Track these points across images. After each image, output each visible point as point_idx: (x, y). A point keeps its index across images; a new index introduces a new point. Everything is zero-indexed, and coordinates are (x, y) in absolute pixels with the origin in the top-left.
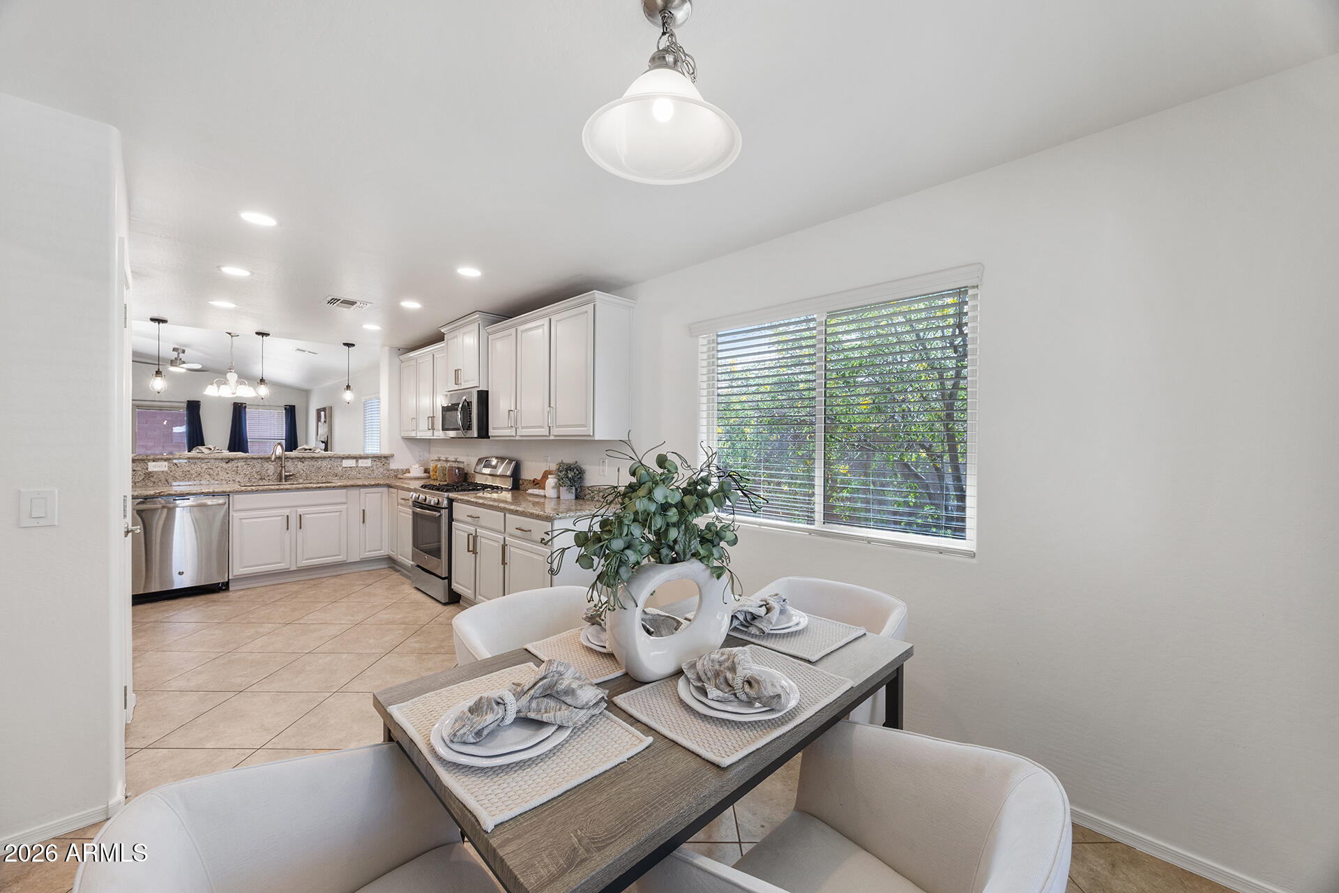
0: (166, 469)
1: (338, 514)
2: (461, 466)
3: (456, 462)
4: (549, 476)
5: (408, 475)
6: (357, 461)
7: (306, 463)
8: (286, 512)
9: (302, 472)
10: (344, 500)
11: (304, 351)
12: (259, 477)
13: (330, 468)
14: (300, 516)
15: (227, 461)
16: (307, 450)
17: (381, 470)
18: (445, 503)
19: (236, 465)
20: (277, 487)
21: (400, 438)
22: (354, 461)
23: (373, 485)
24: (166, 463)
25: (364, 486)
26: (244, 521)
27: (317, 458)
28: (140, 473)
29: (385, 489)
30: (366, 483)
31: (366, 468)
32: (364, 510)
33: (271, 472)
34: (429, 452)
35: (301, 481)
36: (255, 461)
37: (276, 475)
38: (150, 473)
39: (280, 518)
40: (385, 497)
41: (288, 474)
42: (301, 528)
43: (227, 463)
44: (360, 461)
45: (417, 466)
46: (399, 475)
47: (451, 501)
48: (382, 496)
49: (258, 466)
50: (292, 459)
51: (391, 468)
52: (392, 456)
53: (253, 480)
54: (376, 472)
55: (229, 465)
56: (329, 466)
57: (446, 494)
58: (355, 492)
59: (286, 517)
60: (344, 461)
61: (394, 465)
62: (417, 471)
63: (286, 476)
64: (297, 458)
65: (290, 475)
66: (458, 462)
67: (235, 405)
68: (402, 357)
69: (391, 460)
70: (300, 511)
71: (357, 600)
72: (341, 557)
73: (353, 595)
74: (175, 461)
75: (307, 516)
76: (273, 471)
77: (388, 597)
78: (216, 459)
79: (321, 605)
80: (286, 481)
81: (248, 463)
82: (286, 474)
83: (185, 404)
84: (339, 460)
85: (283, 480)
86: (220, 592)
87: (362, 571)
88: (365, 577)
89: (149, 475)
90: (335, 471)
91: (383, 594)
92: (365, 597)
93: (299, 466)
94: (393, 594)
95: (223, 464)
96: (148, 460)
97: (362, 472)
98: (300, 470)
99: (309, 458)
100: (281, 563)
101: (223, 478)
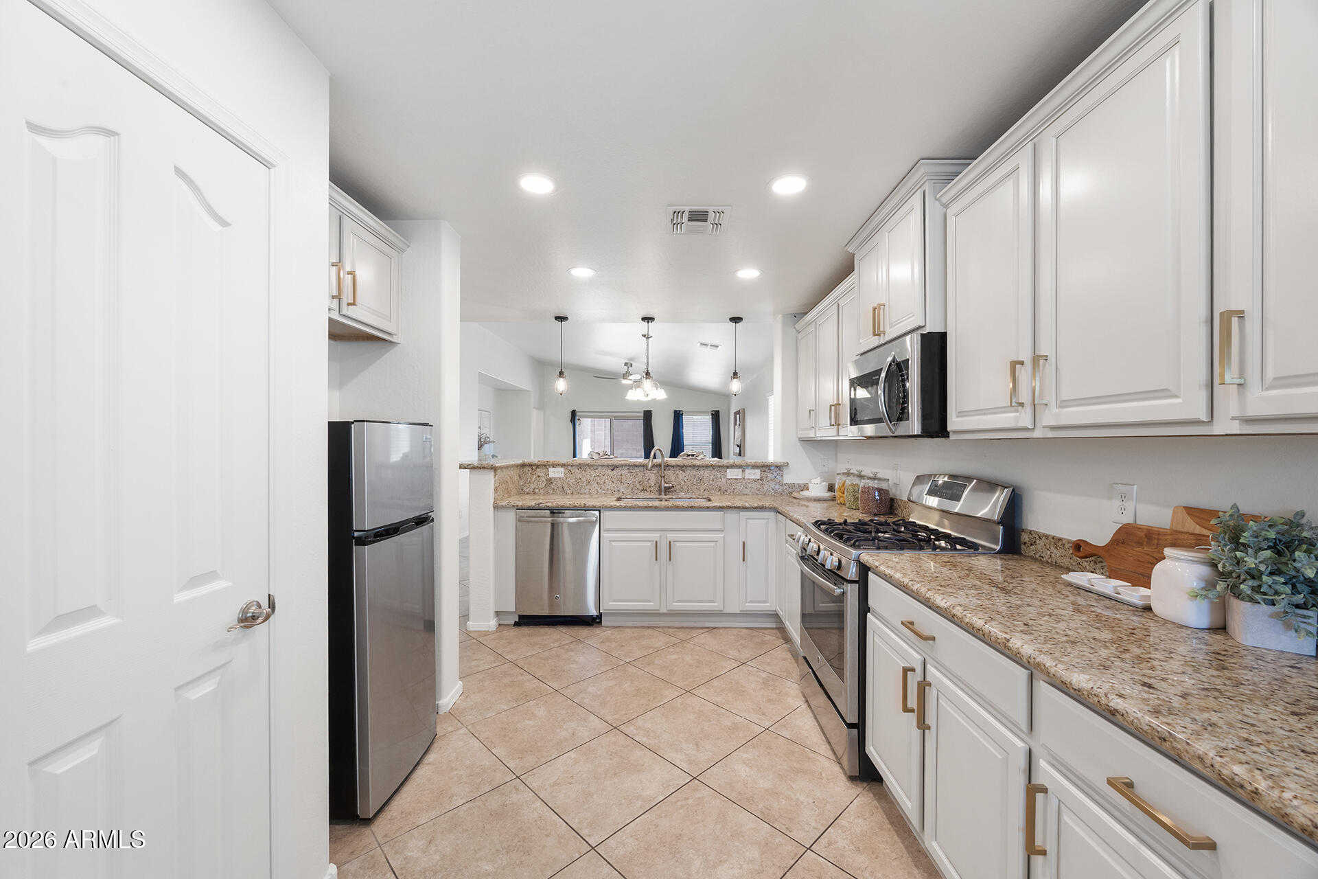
0: (562, 476)
1: (713, 544)
2: (884, 486)
3: (875, 479)
4: (1168, 551)
5: (805, 493)
6: (743, 471)
7: (688, 473)
8: (655, 536)
9: (683, 483)
10: (720, 526)
11: (707, 345)
12: (641, 488)
13: (713, 480)
14: (670, 543)
15: (612, 468)
16: (689, 455)
17: (772, 484)
18: (852, 572)
19: (619, 474)
20: (657, 503)
21: (797, 439)
22: (740, 470)
23: (756, 508)
24: (562, 469)
25: (744, 508)
26: (614, 544)
27: (699, 466)
28: (543, 479)
29: (772, 515)
30: (747, 505)
31: (755, 481)
32: (744, 543)
33: (652, 483)
34: (836, 462)
35: (682, 494)
36: (637, 470)
37: (657, 485)
38: (551, 479)
39: (649, 544)
40: (772, 524)
41: (668, 485)
42: (670, 560)
43: (612, 470)
44: (747, 471)
45: (818, 480)
46: (793, 492)
47: (864, 570)
48: (767, 523)
49: (640, 474)
50: (673, 467)
51: (785, 482)
52: (787, 465)
53: (636, 491)
54: (766, 487)
55: (615, 472)
56: (712, 477)
57: (854, 552)
58: (732, 516)
59: (655, 542)
60: (728, 471)
61: (789, 478)
62: (817, 489)
63: (665, 487)
64: (678, 466)
65: (669, 488)
66: (879, 479)
67: (676, 412)
68: (798, 326)
69: (785, 471)
70: (671, 536)
71: (718, 699)
72: (716, 604)
73: (716, 683)
74: (570, 468)
75: (678, 544)
76: (654, 481)
77: (760, 708)
78: (603, 466)
79: (670, 693)
80: (665, 495)
81: (631, 471)
82: (666, 485)
83: (642, 414)
84: (723, 470)
85: (663, 493)
86: (592, 625)
87: (743, 628)
88: (743, 642)
89: (550, 481)
90: (719, 484)
91: (756, 696)
92: (729, 695)
93: (680, 477)
94: (769, 701)
95: (610, 472)
96: (549, 465)
97: (750, 485)
98: (681, 481)
99: (690, 466)
100: (650, 602)
101: (609, 487)
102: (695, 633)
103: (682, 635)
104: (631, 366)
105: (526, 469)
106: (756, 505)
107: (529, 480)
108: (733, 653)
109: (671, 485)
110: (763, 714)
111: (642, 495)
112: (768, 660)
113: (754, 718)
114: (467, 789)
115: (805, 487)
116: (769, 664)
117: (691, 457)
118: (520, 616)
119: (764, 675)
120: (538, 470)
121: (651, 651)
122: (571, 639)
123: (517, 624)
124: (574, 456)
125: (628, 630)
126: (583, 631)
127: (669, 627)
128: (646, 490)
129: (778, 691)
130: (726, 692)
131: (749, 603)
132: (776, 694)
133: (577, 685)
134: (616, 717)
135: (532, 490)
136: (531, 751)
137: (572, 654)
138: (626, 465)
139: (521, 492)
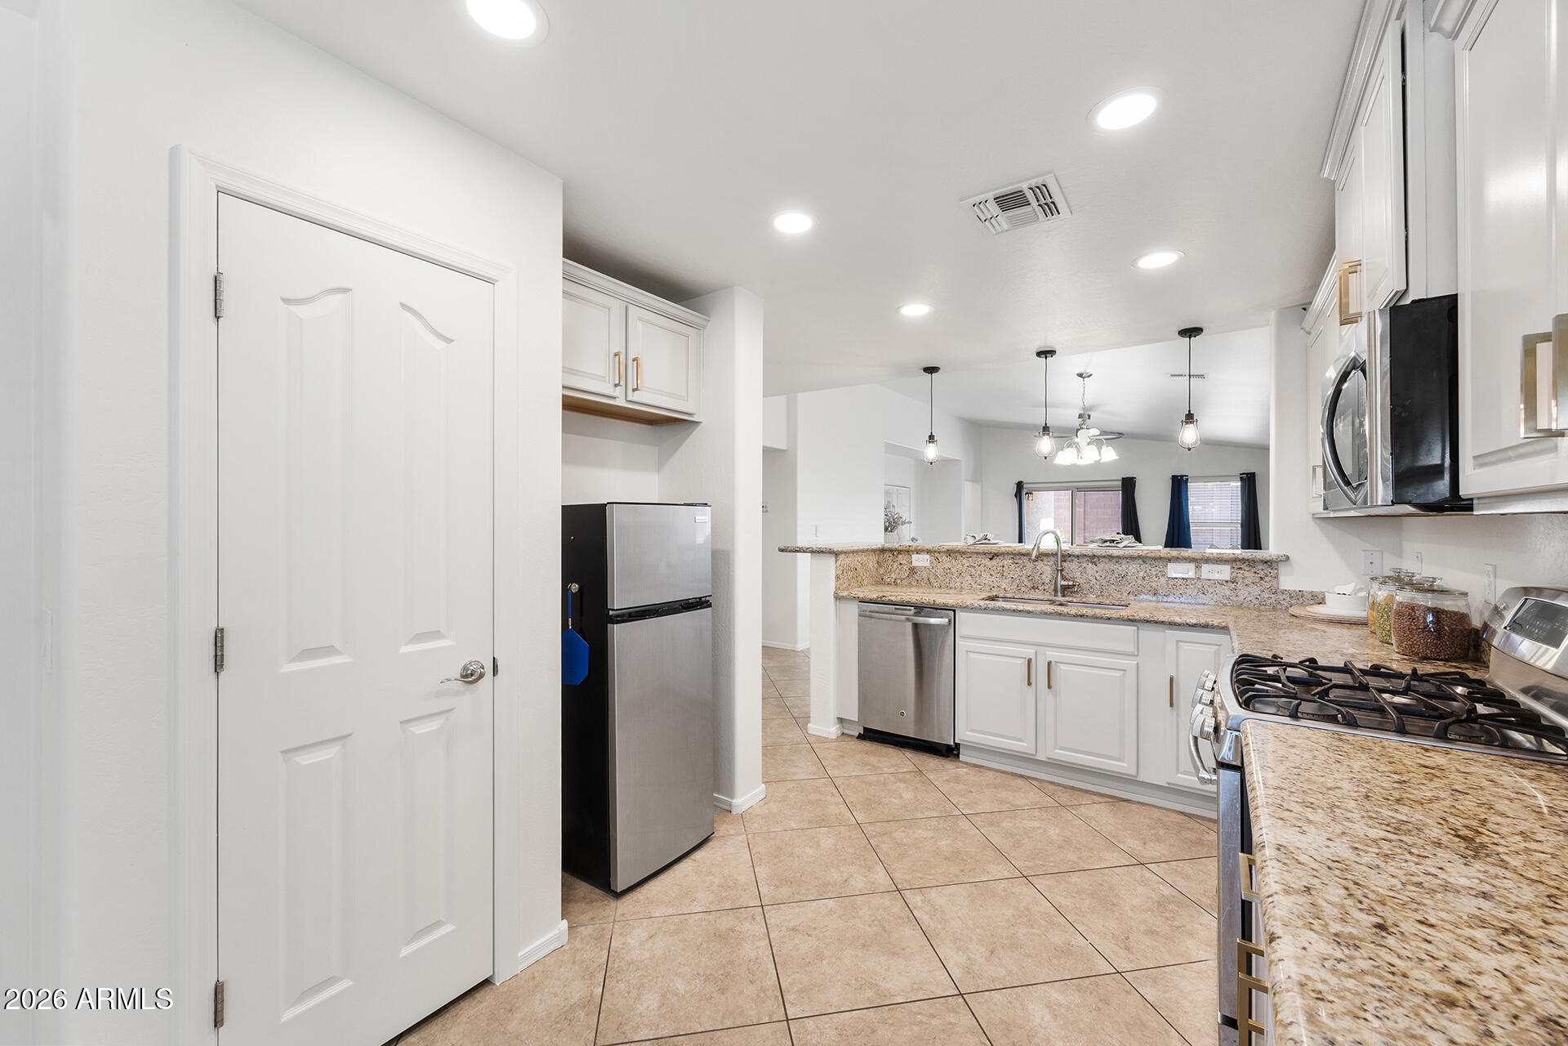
0: (928, 564)
1: (1118, 674)
2: (1448, 604)
3: (1429, 590)
5: (1314, 609)
6: (1198, 567)
7: (1101, 566)
8: (1029, 652)
9: (1094, 581)
10: (1130, 648)
12: (1030, 585)
13: (1143, 578)
15: (990, 557)
16: (1106, 541)
17: (1256, 590)
19: (1001, 564)
20: (1050, 608)
21: (1310, 517)
22: (1192, 566)
23: (1194, 626)
24: (928, 556)
25: (1172, 624)
26: (972, 656)
27: (1119, 557)
28: (905, 567)
29: (1225, 638)
30: (1177, 619)
31: (1221, 583)
32: (1173, 679)
33: (1047, 577)
35: (1092, 598)
36: (1025, 560)
38: (914, 568)
39: (1020, 661)
40: (1226, 654)
41: (1066, 583)
42: (1050, 687)
43: (991, 559)
44: (1205, 567)
45: (1347, 588)
46: (1292, 606)
48: (1217, 653)
50: (1078, 557)
51: (1282, 587)
52: (1286, 559)
53: (1023, 589)
54: (1243, 594)
55: (994, 562)
56: (1141, 574)
58: (1149, 635)
59: (1028, 660)
60: (1170, 565)
61: (1288, 581)
62: (1345, 602)
63: (1061, 586)
64: (1085, 556)
65: (1070, 587)
66: (1441, 592)
67: (1174, 478)
68: (1307, 325)
69: (1283, 569)
70: (1052, 655)
71: (1064, 902)
72: (1125, 764)
73: (1074, 878)
74: (937, 555)
75: (1062, 667)
76: (1050, 577)
77: (1127, 938)
78: (977, 553)
79: (998, 870)
80: (1064, 596)
81: (1016, 561)
82: (1063, 583)
83: (1120, 483)
84: (1160, 564)
85: (1059, 594)
86: (948, 757)
87: (1174, 811)
88: (1161, 832)
89: (913, 570)
90: (1154, 585)
91: (1131, 918)
92: (1087, 902)
93: (1089, 572)
94: (1152, 933)
95: (987, 562)
96: (912, 551)
97: (1211, 590)
98: (1091, 578)
99: (1104, 557)
100: (1021, 741)
101: (986, 582)
102: (1087, 799)
103: (1065, 798)
104: (1089, 416)
105: (887, 555)
106: (1194, 621)
107: (890, 567)
108: (1133, 844)
109: (1071, 583)
110: (1127, 948)
111: (1034, 595)
112: (1190, 871)
113: (1107, 947)
114: (710, 899)
115: (1319, 600)
116: (1187, 877)
117: (1108, 544)
118: (865, 729)
119: (1167, 891)
120: (900, 556)
121: (1005, 807)
122: (912, 768)
123: (861, 737)
124: (1020, 541)
125: (991, 774)
126: (932, 762)
127: (1052, 783)
128: (1037, 588)
129: (1176, 923)
130: (1084, 897)
131: (1182, 773)
132: (1171, 926)
133: (884, 824)
134: (908, 877)
135: (893, 580)
136: (791, 883)
137: (902, 785)
138: (1008, 554)
139: (880, 581)
